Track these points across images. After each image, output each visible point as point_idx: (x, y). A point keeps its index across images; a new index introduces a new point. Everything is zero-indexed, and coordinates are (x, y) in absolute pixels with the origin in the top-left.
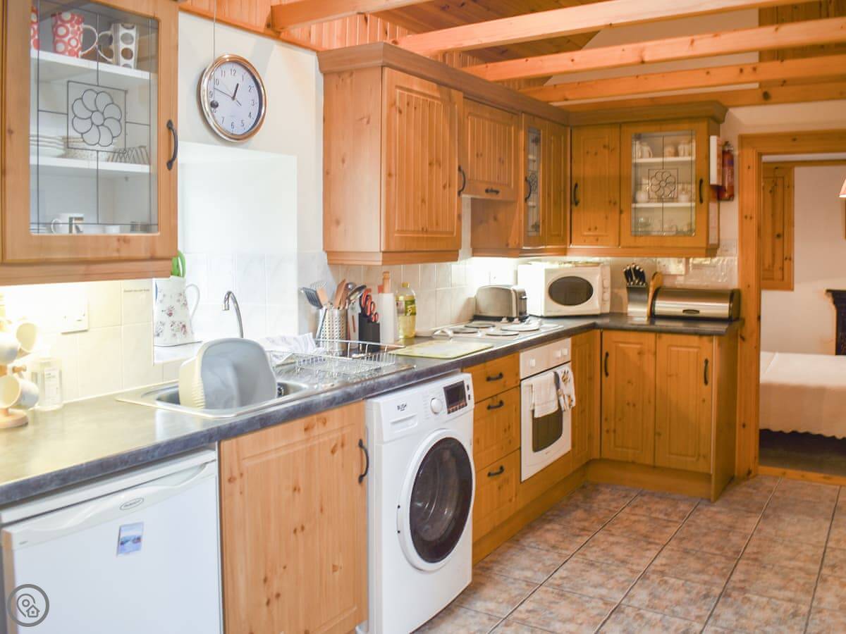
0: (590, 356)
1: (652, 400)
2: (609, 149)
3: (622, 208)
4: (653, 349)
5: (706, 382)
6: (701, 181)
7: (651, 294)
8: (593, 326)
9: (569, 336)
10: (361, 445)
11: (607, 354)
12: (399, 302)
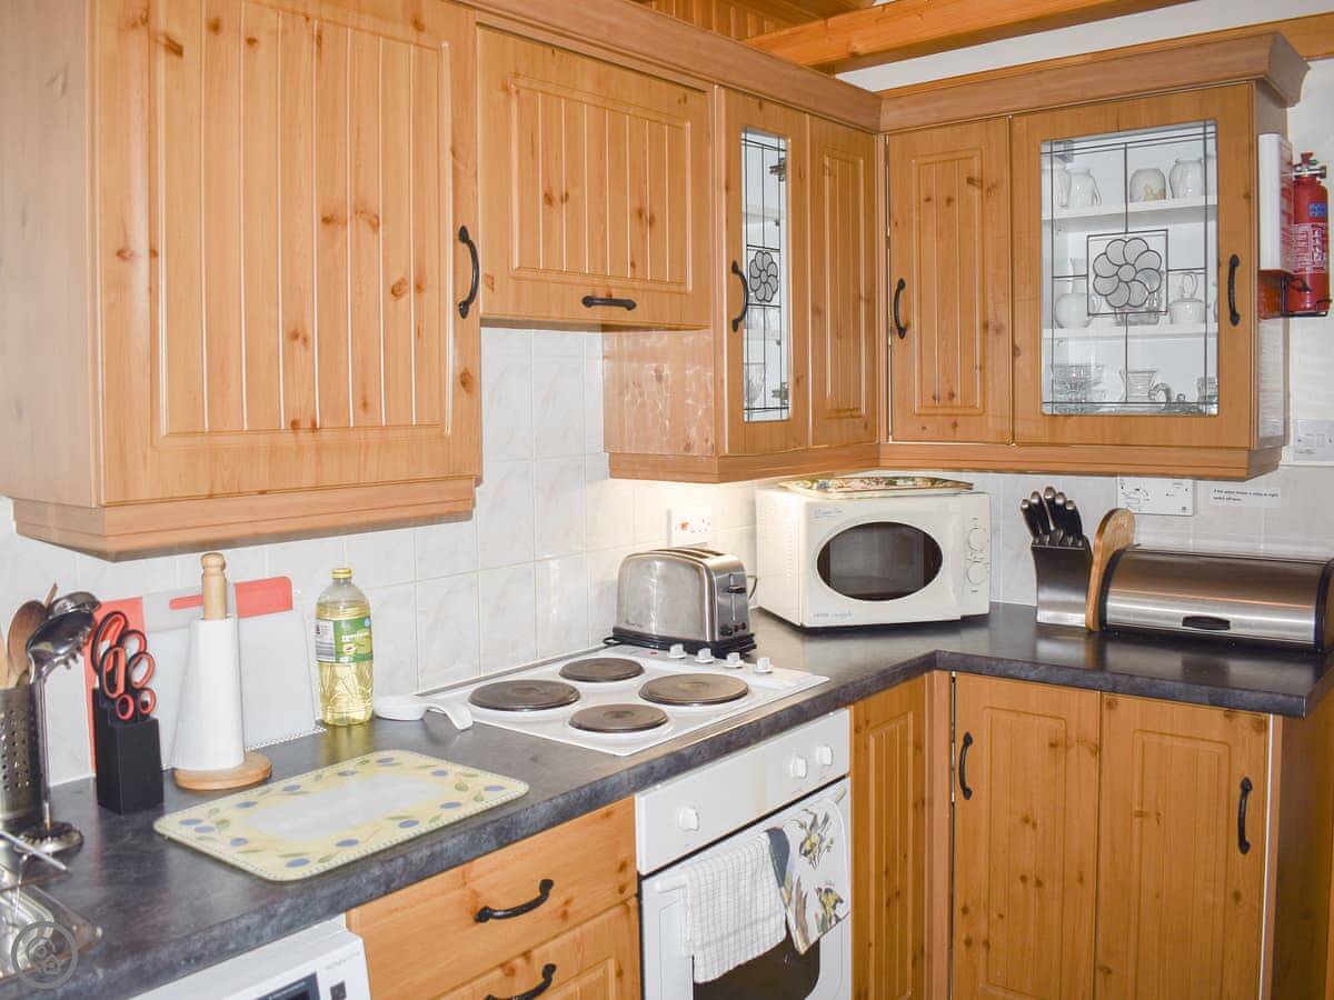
0: (918, 747)
1: (1089, 877)
2: (982, 187)
3: (1017, 342)
4: (1093, 736)
5: (1244, 846)
6: (1234, 262)
7: (1096, 573)
8: (929, 663)
9: (846, 704)
11: (968, 740)
12: (321, 623)
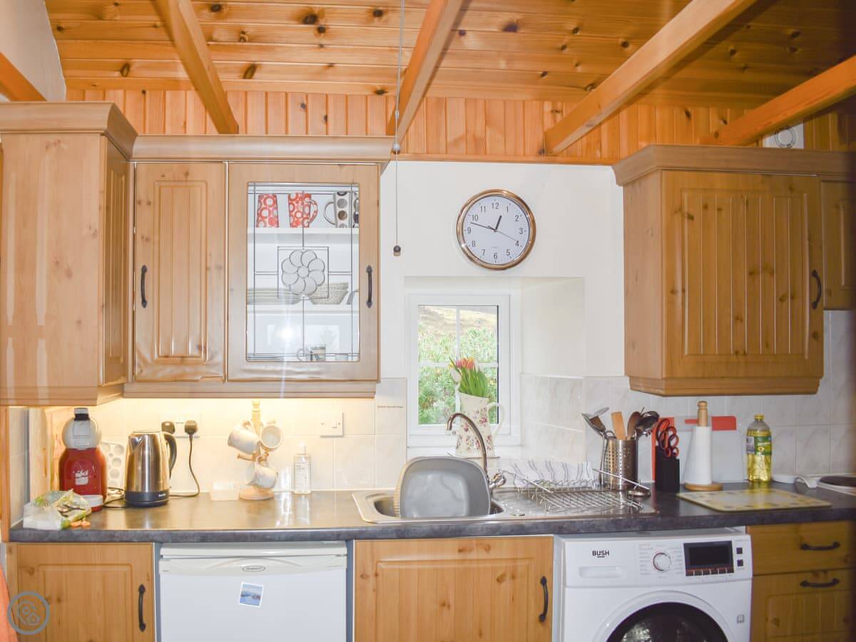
10: (544, 581)
12: (749, 437)
